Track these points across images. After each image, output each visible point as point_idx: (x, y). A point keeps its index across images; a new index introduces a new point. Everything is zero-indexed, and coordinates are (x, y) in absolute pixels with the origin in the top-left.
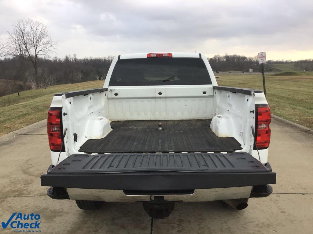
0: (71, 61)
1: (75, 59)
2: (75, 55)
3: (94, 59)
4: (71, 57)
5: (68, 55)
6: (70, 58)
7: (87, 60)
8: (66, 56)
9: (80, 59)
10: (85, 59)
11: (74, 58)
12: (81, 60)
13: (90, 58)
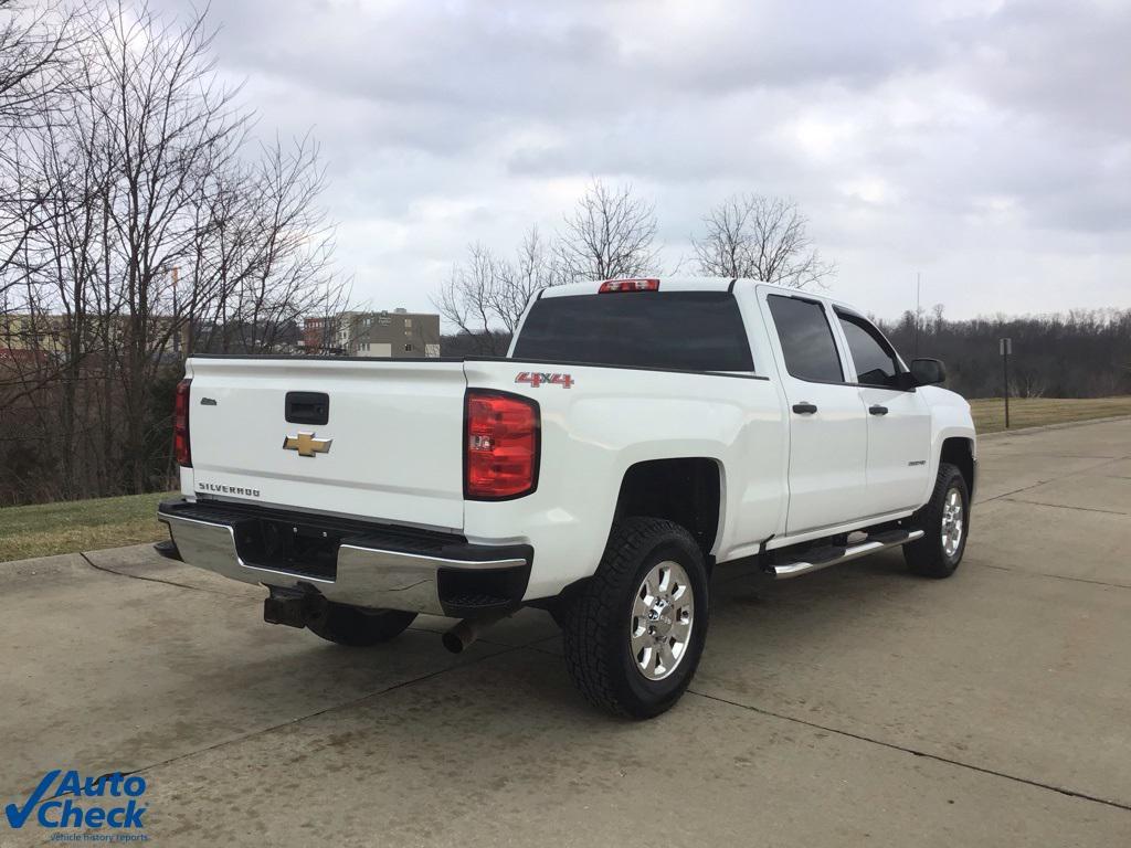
0: (924, 328)
1: (940, 323)
2: (939, 309)
3: (1013, 320)
4: (923, 316)
5: (914, 311)
6: (921, 320)
7: (984, 325)
8: (908, 312)
9: (956, 322)
10: (974, 322)
11: (935, 317)
12: (960, 325)
13: (996, 318)
